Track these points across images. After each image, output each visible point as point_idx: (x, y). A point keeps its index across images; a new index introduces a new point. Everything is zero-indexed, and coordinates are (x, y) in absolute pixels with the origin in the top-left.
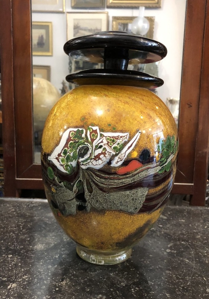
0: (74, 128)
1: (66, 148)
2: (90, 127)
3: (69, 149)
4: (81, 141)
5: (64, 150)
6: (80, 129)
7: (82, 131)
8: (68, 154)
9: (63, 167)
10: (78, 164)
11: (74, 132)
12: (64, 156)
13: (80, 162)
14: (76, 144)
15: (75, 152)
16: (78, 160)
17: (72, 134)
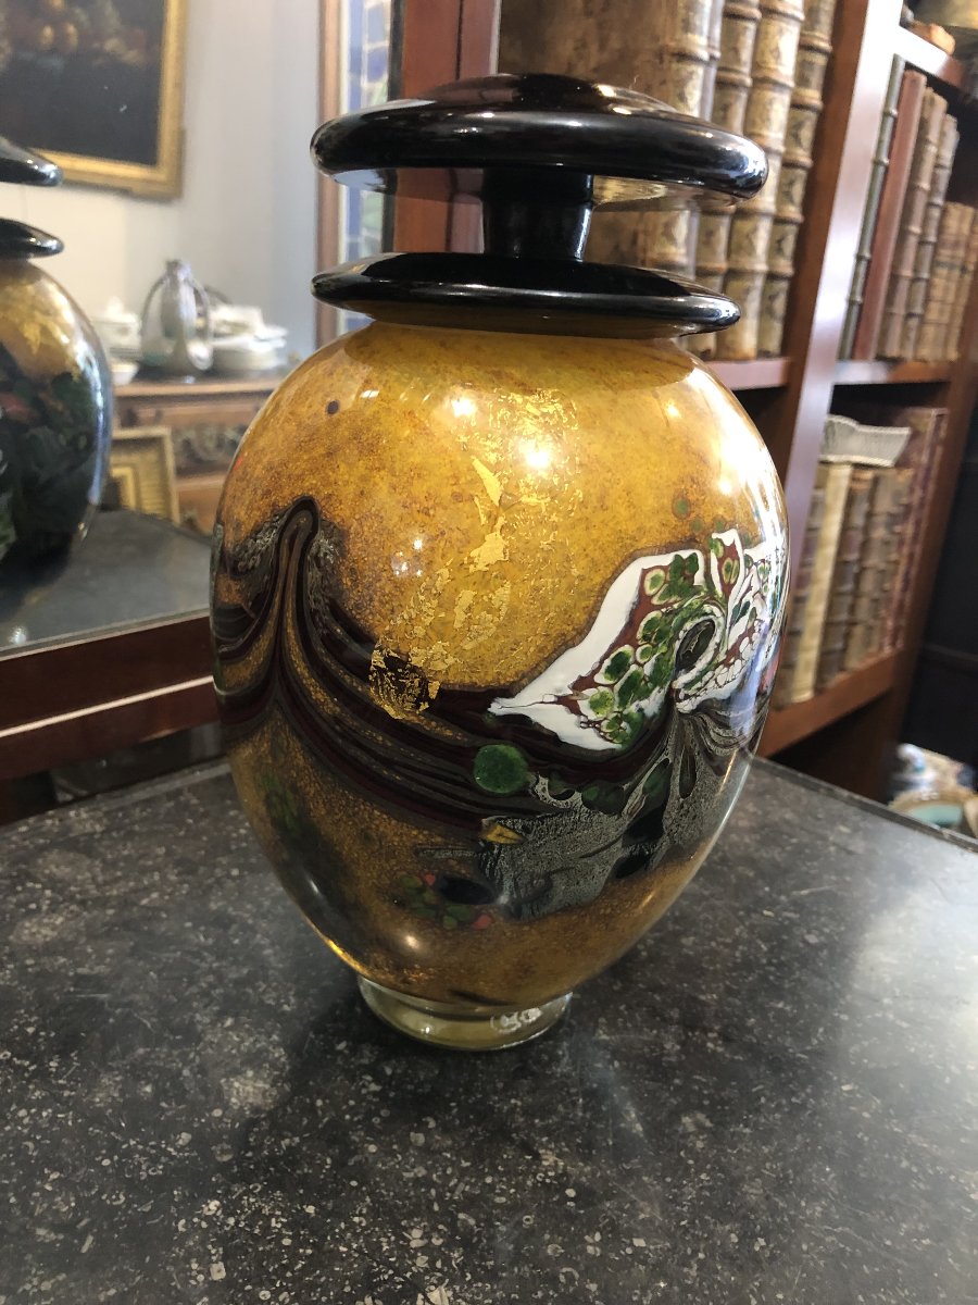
0: (660, 553)
1: (627, 649)
2: (715, 536)
3: (639, 650)
4: (690, 604)
5: (612, 656)
6: (685, 554)
7: (693, 558)
8: (634, 668)
9: (599, 730)
10: (670, 699)
11: (662, 573)
12: (611, 682)
13: (678, 691)
14: (671, 622)
15: (663, 654)
16: (670, 685)
17: (655, 580)
